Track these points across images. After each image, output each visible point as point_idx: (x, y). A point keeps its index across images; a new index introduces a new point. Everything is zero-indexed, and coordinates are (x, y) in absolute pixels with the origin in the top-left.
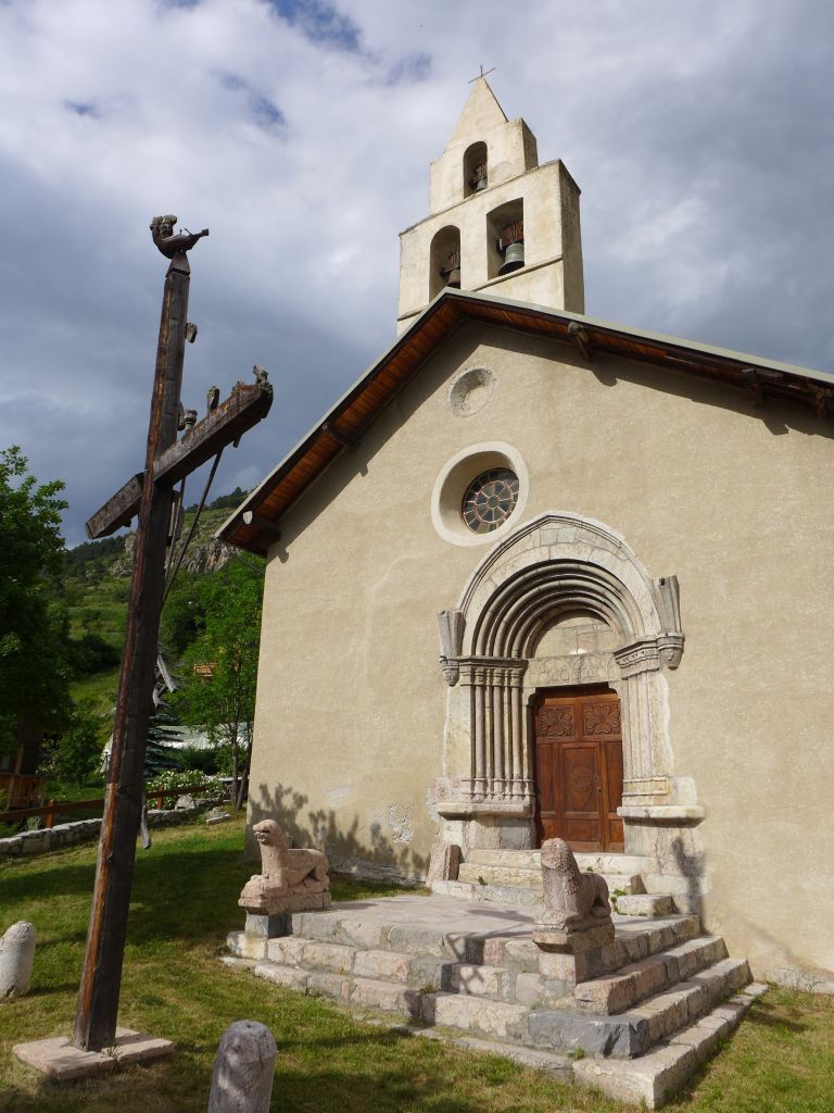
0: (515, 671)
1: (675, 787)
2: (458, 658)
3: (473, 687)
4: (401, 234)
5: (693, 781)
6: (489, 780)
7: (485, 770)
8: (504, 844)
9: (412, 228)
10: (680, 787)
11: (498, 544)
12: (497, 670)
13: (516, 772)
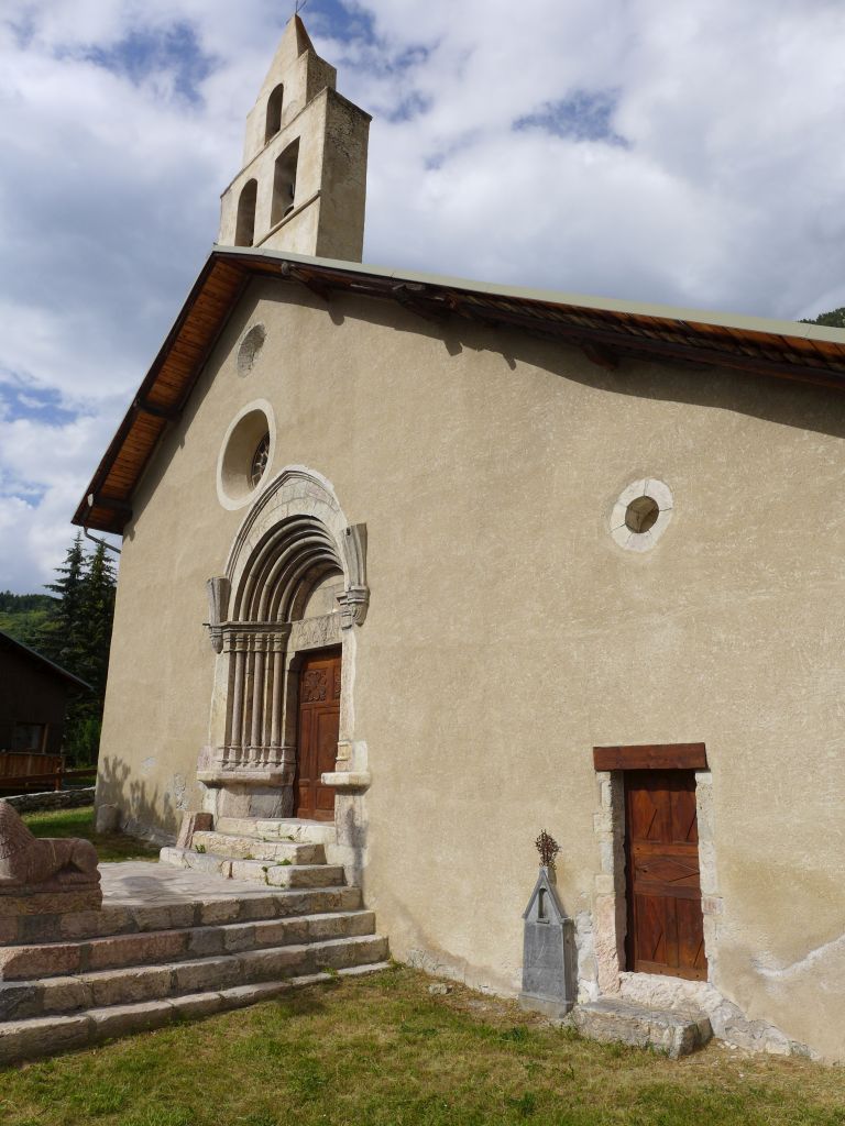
0: (278, 635)
1: (354, 752)
2: (223, 624)
3: (233, 653)
4: (222, 196)
5: (365, 745)
6: (244, 748)
7: (240, 738)
8: (253, 813)
9: (228, 189)
10: (357, 751)
11: (252, 506)
12: (259, 636)
13: (273, 739)
